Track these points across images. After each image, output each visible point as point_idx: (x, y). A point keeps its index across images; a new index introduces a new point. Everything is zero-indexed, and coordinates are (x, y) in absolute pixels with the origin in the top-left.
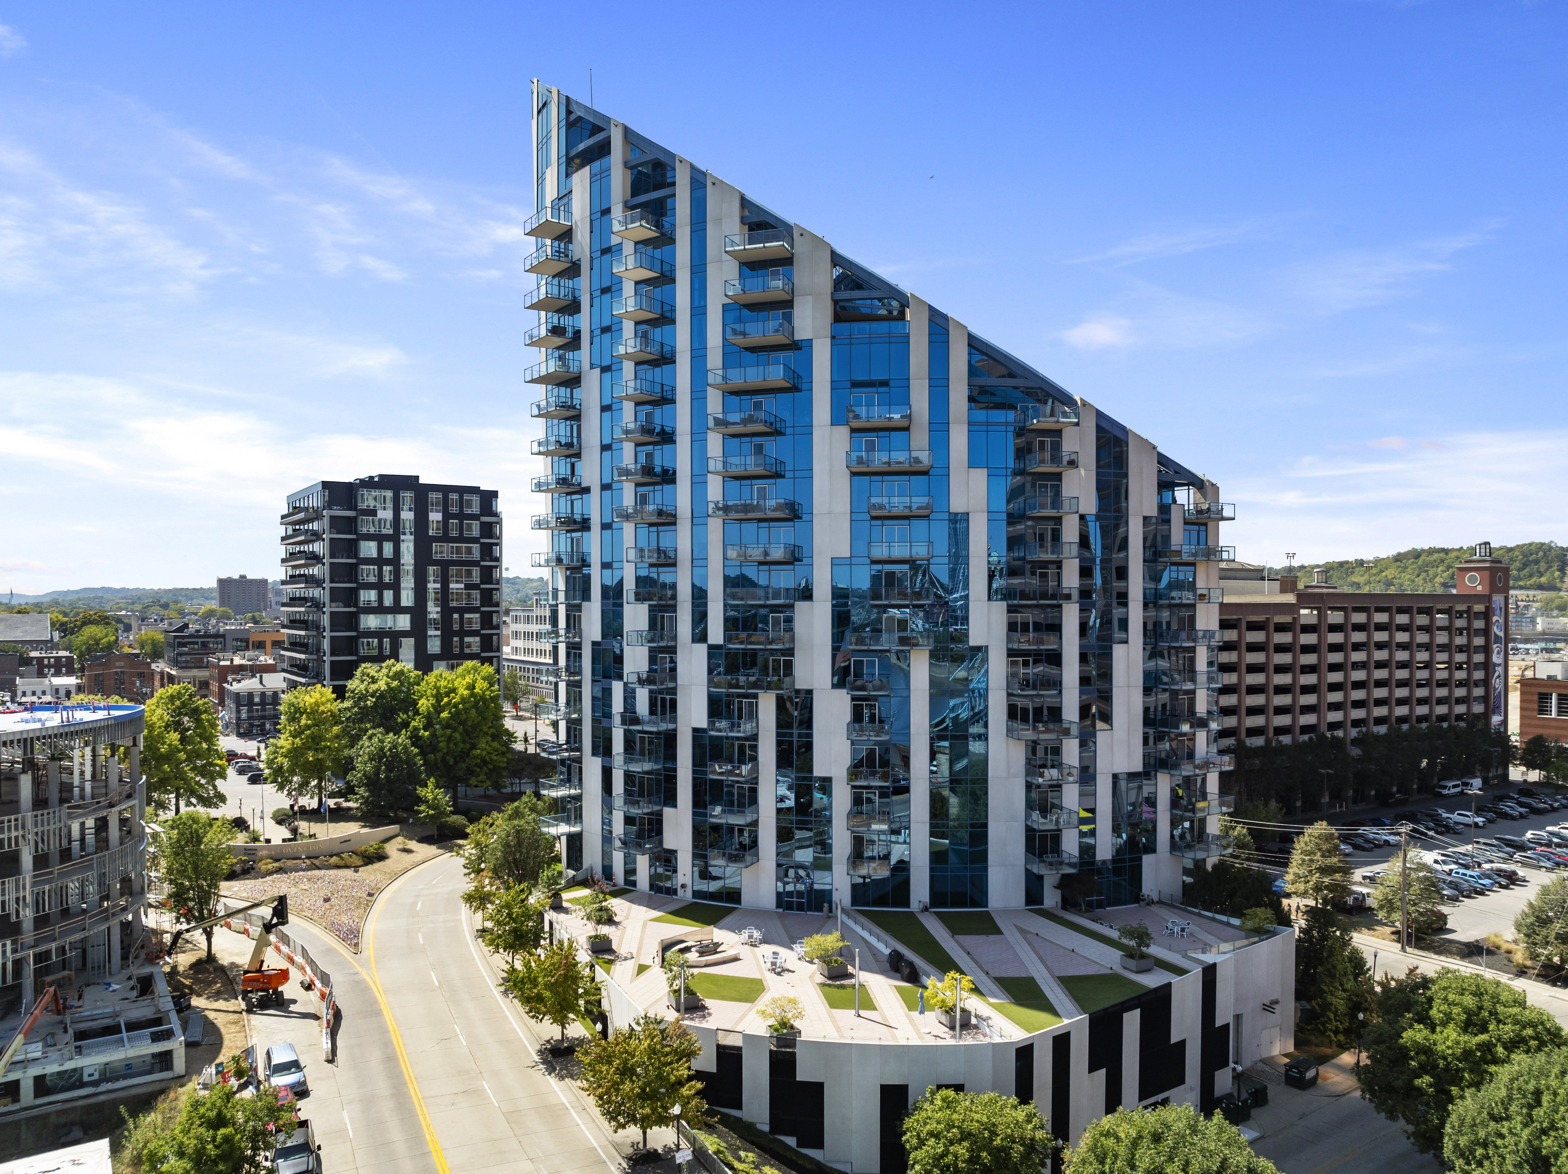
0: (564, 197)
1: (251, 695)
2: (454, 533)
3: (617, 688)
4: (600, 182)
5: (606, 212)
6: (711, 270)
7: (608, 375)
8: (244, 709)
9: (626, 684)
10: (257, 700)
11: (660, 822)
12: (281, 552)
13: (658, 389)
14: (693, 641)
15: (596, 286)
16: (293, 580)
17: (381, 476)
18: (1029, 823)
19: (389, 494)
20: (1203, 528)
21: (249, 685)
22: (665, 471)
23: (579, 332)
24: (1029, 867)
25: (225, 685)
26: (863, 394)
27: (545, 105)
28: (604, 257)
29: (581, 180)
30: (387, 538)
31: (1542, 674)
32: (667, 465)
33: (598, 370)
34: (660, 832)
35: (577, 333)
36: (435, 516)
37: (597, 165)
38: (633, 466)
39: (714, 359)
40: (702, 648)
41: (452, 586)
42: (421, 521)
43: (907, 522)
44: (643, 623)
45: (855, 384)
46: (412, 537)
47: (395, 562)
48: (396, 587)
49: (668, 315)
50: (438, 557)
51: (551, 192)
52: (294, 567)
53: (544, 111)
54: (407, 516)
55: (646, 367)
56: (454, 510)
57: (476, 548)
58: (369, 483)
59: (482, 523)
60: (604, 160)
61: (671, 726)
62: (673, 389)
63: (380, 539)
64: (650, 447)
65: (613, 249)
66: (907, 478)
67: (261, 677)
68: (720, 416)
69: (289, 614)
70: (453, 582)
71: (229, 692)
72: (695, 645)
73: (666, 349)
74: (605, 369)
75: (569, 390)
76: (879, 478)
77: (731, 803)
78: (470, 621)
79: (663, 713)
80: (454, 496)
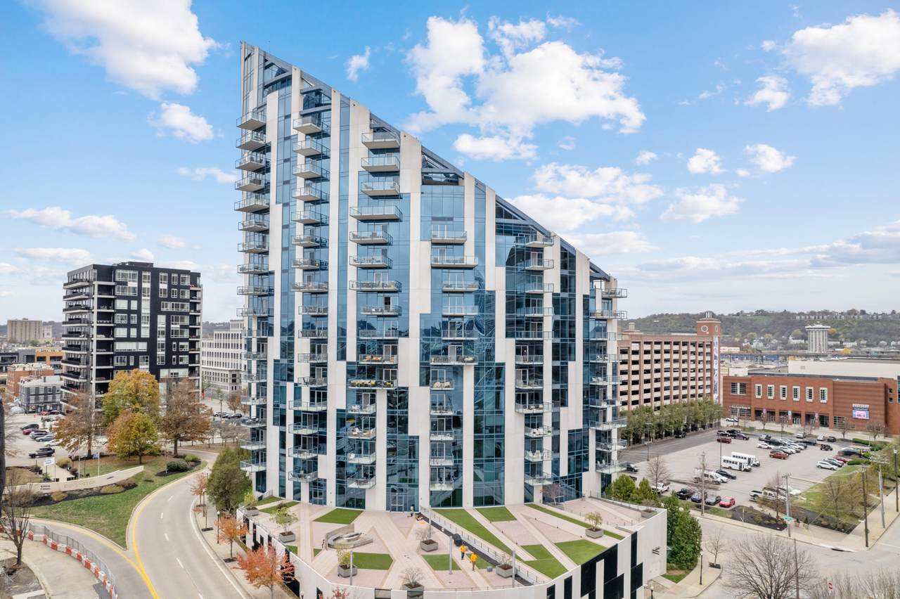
0: (262, 107)
1: (37, 389)
2: (175, 296)
3: (290, 387)
4: (284, 100)
5: (288, 117)
6: (351, 152)
7: (287, 208)
8: (32, 398)
9: (296, 384)
10: (42, 392)
11: (316, 463)
12: (64, 305)
13: (319, 217)
14: (338, 360)
15: (281, 158)
16: (71, 321)
17: (130, 263)
18: (527, 458)
19: (137, 272)
20: (610, 301)
21: (35, 383)
22: (321, 263)
23: (269, 183)
24: (527, 482)
25: (19, 383)
26: (438, 224)
27: (249, 55)
28: (286, 142)
29: (273, 98)
30: (134, 298)
31: (732, 374)
32: (323, 260)
33: (281, 205)
34: (316, 469)
35: (268, 184)
36: (163, 286)
37: (283, 91)
38: (302, 260)
39: (353, 201)
40: (343, 364)
41: (172, 326)
42: (155, 289)
43: (462, 295)
44: (307, 350)
45: (434, 219)
46: (149, 298)
47: (138, 312)
48: (138, 327)
49: (325, 176)
50: (164, 309)
51: (253, 104)
52: (71, 314)
53: (249, 59)
54: (147, 285)
55: (310, 204)
56: (175, 283)
57: (187, 305)
58: (122, 266)
59: (191, 291)
60: (287, 88)
61: (324, 408)
62: (327, 217)
63: (129, 299)
64: (313, 250)
65: (292, 138)
66: (462, 271)
67: (45, 378)
68: (356, 233)
69: (67, 341)
70: (173, 324)
71: (22, 387)
72: (339, 362)
73: (323, 194)
74: (286, 205)
75: (261, 216)
76: (447, 270)
77: (360, 452)
78: (182, 347)
79: (319, 401)
80: (175, 275)
